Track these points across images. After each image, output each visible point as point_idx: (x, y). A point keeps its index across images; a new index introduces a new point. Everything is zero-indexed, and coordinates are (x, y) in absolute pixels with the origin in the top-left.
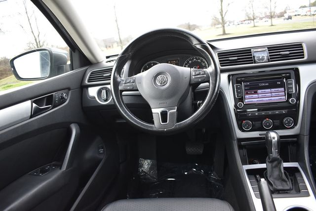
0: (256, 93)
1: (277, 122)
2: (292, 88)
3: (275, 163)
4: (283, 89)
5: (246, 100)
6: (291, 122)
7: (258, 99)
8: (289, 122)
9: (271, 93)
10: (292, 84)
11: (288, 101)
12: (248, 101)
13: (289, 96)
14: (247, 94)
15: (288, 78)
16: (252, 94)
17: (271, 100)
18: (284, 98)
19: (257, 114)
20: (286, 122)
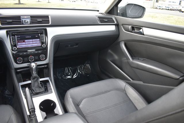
0: (24, 41)
1: (37, 58)
2: (44, 39)
3: (36, 79)
4: (39, 39)
5: (19, 46)
6: (44, 57)
7: (25, 45)
8: (43, 57)
9: (33, 42)
10: (43, 37)
11: (41, 46)
12: (20, 47)
13: (42, 43)
14: (19, 42)
15: (42, 33)
16: (21, 42)
17: (33, 45)
18: (40, 44)
19: (25, 54)
20: (41, 57)
